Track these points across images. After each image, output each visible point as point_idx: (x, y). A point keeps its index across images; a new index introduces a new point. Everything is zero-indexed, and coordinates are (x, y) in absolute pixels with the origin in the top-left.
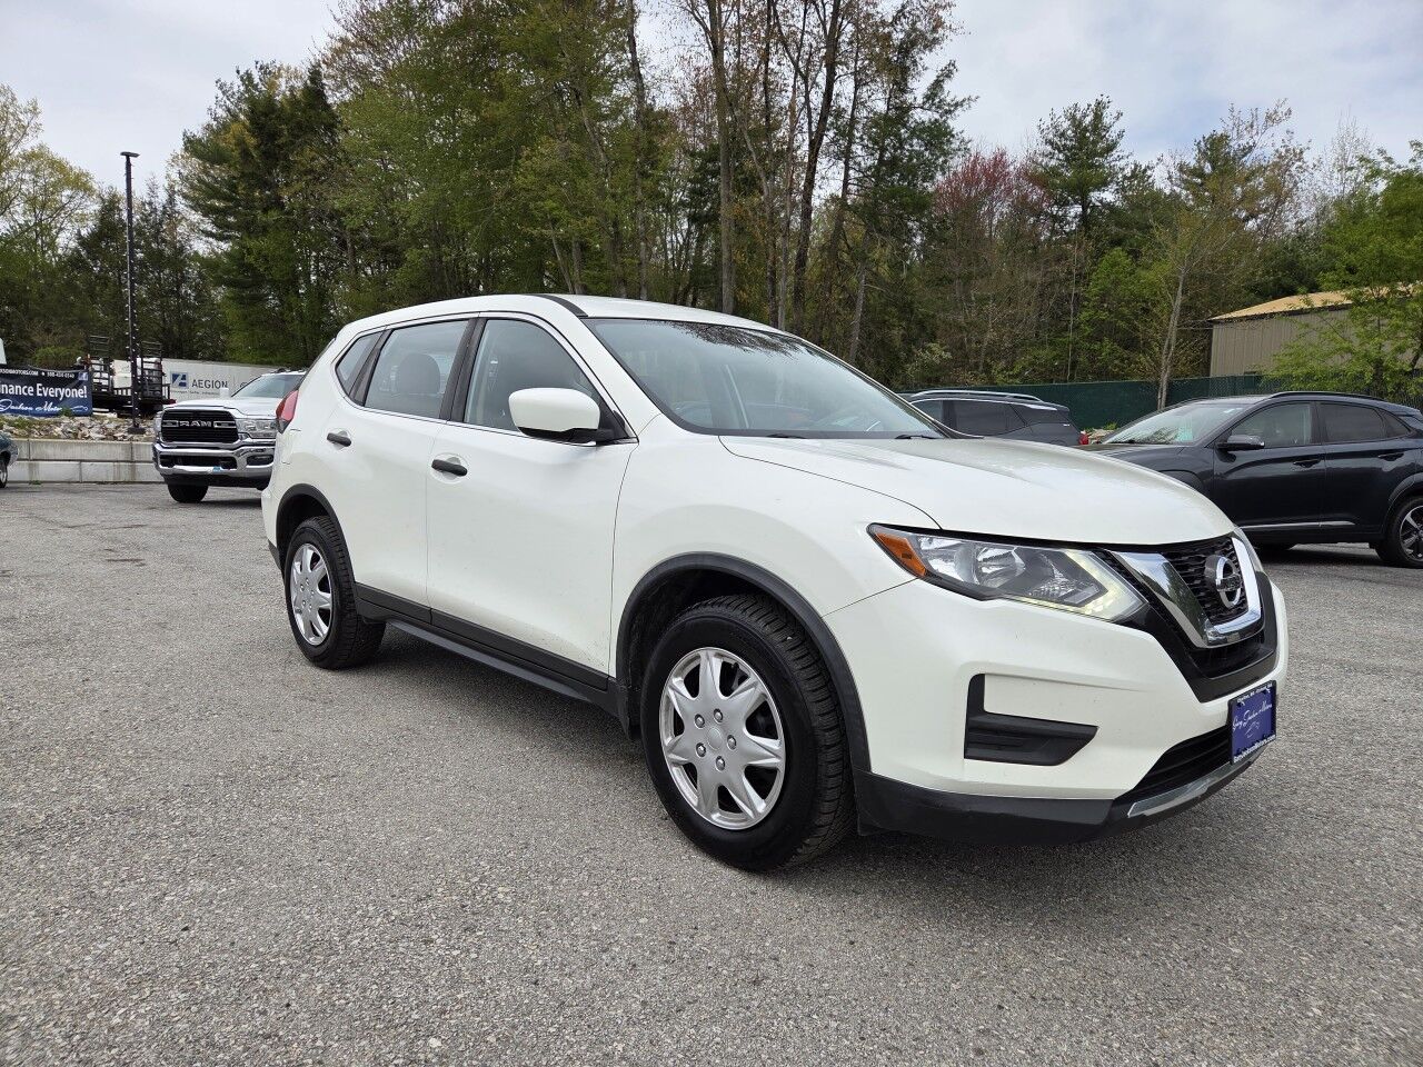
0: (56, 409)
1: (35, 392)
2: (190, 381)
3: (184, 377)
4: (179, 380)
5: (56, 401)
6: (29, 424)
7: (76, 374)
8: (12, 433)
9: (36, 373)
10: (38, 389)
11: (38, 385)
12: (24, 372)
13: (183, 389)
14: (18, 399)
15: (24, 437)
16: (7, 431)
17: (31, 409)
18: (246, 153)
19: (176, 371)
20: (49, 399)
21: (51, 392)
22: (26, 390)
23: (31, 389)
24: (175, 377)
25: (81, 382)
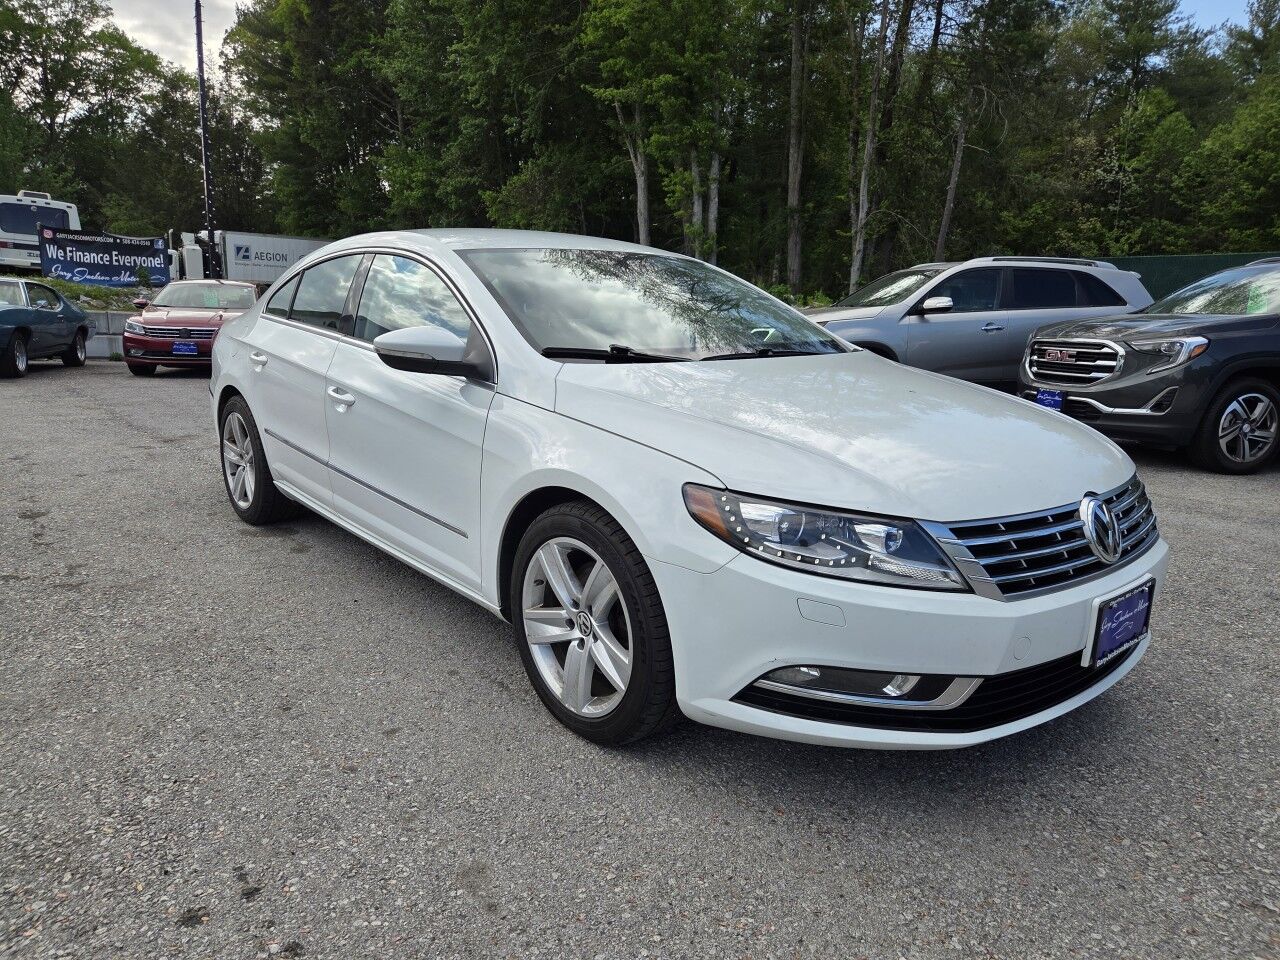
0: (133, 279)
1: (111, 261)
2: (252, 255)
3: (247, 250)
4: (242, 253)
5: (132, 270)
6: (107, 295)
7: (152, 242)
8: (88, 303)
9: (111, 240)
10: (114, 258)
11: (114, 253)
12: (99, 239)
13: (246, 261)
14: (93, 268)
15: (102, 309)
16: (85, 302)
17: (108, 278)
18: (300, 22)
19: (240, 244)
20: (125, 268)
21: (127, 260)
22: (102, 258)
23: (107, 257)
24: (239, 249)
25: (158, 250)
